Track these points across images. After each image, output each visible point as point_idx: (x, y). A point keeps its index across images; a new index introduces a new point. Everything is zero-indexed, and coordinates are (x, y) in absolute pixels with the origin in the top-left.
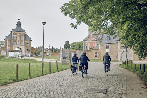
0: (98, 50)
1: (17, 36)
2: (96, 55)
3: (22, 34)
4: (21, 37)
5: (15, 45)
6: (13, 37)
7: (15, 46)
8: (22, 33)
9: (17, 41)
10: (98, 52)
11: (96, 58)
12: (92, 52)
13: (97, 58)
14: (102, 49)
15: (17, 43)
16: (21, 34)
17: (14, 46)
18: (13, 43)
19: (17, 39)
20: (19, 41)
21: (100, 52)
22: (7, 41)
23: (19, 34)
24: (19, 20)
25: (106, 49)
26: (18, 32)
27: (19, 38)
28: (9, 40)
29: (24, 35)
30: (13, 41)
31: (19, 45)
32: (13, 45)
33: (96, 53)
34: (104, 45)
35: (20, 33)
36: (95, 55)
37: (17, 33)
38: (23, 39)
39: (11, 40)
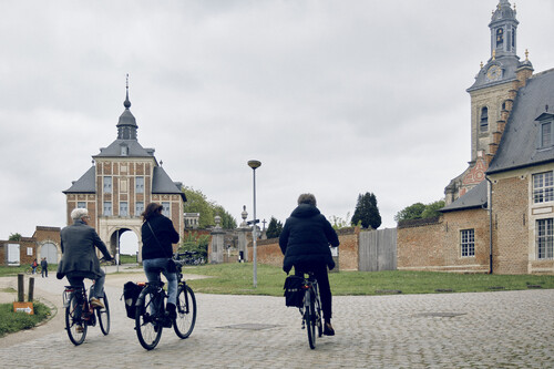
0: (478, 215)
1: (116, 179)
2: (468, 249)
3: (140, 167)
4: (132, 179)
5: (107, 217)
6: (99, 183)
7: (109, 221)
8: (136, 161)
9: (116, 200)
10: (475, 227)
11: (465, 262)
12: (443, 229)
13: (474, 265)
14: (503, 207)
15: (116, 211)
16: (131, 166)
17: (102, 221)
18: (100, 209)
19: (115, 192)
20: (124, 197)
21: (493, 226)
22: (76, 201)
23: (124, 169)
24: (127, 105)
25: (532, 204)
26: (119, 161)
27: (124, 185)
28: (81, 195)
29: (148, 173)
30: (99, 202)
31: (126, 218)
32: (99, 217)
33: (468, 233)
34: (518, 174)
35: (129, 161)
36: (459, 249)
37: (116, 164)
38: (143, 190)
39: (92, 196)
